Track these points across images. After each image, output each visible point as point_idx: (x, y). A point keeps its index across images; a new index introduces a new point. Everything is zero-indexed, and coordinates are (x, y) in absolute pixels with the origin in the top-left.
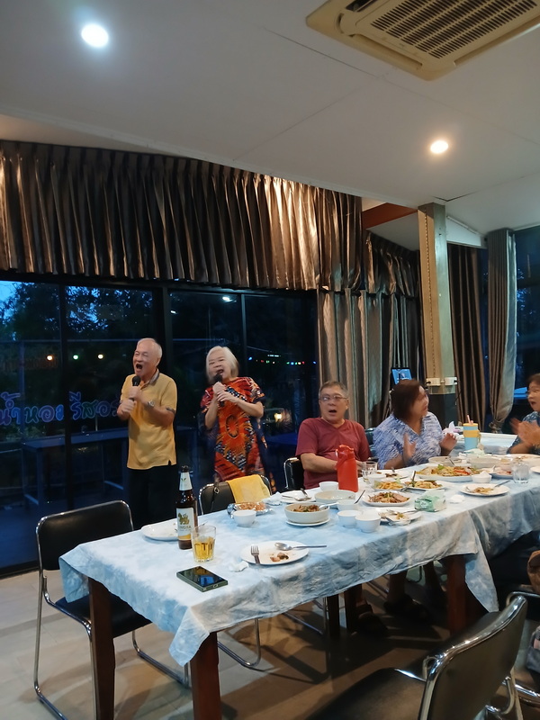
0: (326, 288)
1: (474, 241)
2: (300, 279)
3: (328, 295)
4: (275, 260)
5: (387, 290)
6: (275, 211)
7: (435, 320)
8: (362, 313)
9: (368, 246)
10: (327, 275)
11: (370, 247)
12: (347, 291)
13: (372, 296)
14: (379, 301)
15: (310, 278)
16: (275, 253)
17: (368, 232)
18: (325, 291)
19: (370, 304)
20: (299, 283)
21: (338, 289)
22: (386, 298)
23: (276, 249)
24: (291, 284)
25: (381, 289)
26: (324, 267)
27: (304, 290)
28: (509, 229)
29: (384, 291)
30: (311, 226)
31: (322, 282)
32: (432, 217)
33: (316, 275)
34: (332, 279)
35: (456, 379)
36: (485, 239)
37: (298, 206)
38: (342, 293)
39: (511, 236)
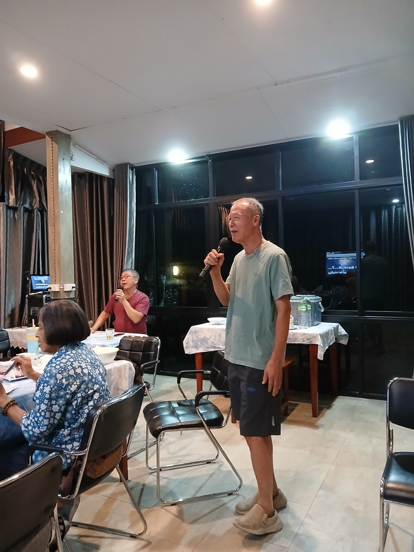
1: (104, 171)
5: (31, 205)
7: (57, 233)
9: (9, 163)
11: (12, 163)
13: (12, 209)
17: (10, 150)
19: (12, 216)
22: (29, 211)
25: (24, 202)
28: (130, 164)
29: (27, 206)
32: (57, 143)
35: (74, 285)
36: (113, 170)
39: (132, 170)
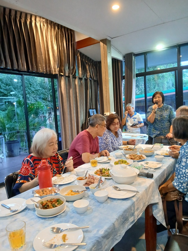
0: (62, 74)
2: (50, 69)
3: (63, 77)
4: (38, 59)
6: (38, 36)
8: (77, 86)
10: (62, 68)
11: (79, 58)
12: (71, 76)
13: (80, 79)
14: (83, 81)
15: (55, 69)
16: (38, 56)
17: (78, 51)
18: (62, 76)
19: (80, 82)
20: (50, 71)
21: (67, 75)
22: (86, 80)
23: (39, 54)
24: (46, 71)
26: (61, 65)
27: (52, 74)
28: (133, 53)
29: (85, 77)
30: (54, 45)
31: (60, 71)
32: (106, 44)
33: (57, 68)
34: (64, 70)
35: (115, 112)
36: (125, 57)
37: (48, 35)
38: (69, 77)
39: (134, 56)
